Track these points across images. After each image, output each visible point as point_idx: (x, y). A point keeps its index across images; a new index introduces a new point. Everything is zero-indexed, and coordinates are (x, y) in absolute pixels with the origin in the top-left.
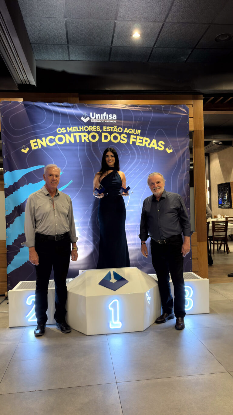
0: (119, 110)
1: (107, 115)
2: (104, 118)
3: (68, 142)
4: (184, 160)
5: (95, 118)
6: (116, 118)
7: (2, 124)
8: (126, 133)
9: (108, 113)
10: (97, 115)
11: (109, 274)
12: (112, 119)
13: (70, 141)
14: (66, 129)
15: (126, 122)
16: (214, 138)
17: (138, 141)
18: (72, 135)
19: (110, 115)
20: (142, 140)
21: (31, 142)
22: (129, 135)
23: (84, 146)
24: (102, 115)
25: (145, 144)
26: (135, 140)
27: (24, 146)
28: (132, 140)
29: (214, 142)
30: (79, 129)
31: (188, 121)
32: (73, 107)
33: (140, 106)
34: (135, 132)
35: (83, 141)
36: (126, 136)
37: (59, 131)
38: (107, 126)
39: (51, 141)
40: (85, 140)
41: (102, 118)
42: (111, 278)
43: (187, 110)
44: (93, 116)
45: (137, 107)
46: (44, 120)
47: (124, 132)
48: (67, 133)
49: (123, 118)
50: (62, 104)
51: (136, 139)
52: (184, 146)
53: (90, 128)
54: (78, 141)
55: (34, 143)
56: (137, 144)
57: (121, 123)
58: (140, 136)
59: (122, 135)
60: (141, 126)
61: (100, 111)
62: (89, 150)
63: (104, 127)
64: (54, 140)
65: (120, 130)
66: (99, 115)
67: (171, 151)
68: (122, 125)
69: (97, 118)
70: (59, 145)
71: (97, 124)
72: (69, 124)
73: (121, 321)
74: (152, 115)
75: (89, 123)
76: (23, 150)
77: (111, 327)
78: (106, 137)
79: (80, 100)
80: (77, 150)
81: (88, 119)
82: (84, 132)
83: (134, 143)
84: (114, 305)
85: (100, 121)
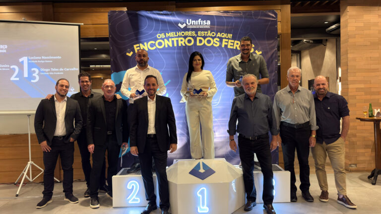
0: (212, 16)
1: (202, 21)
2: (199, 24)
3: (166, 46)
4: (273, 61)
5: (191, 24)
6: (209, 24)
7: (109, 31)
8: (219, 37)
9: (203, 20)
10: (193, 22)
11: (199, 164)
12: (206, 25)
13: (168, 45)
14: (165, 35)
15: (219, 27)
16: (305, 38)
17: (230, 44)
18: (170, 39)
19: (204, 21)
20: (234, 43)
21: (135, 46)
22: (221, 39)
23: (181, 49)
24: (197, 21)
25: (236, 47)
26: (226, 44)
27: (128, 50)
28: (224, 44)
29: (305, 40)
30: (176, 34)
31: (276, 24)
32: (171, 15)
33: (232, 13)
34: (227, 36)
35: (180, 45)
36: (218, 40)
37: (159, 36)
38: (201, 31)
39: (152, 45)
40: (181, 44)
41: (197, 24)
42: (200, 169)
43: (276, 14)
44: (189, 22)
45: (229, 13)
46: (145, 27)
47: (217, 36)
48: (166, 38)
49: (216, 23)
50: (161, 12)
51: (228, 42)
52: (273, 48)
53: (186, 33)
54: (175, 45)
55: (137, 47)
56: (229, 47)
57: (214, 28)
58: (232, 39)
59: (215, 39)
60: (233, 30)
61: (196, 18)
62: (185, 53)
63: (199, 32)
64: (155, 44)
65: (213, 34)
66: (194, 21)
67: (261, 52)
68: (215, 29)
69: (193, 24)
70: (159, 49)
71: (193, 30)
72: (168, 30)
73: (208, 206)
74: (243, 20)
75: (186, 29)
76: (128, 54)
77: (199, 211)
78: (201, 41)
79: (176, 7)
80: (174, 53)
81: (185, 25)
82: (181, 37)
83: (226, 46)
84: (202, 193)
85: (195, 27)
